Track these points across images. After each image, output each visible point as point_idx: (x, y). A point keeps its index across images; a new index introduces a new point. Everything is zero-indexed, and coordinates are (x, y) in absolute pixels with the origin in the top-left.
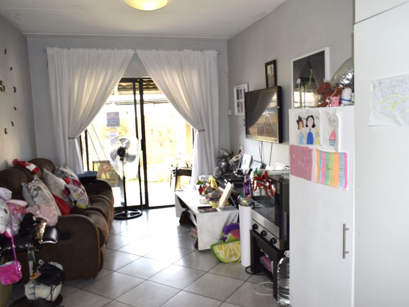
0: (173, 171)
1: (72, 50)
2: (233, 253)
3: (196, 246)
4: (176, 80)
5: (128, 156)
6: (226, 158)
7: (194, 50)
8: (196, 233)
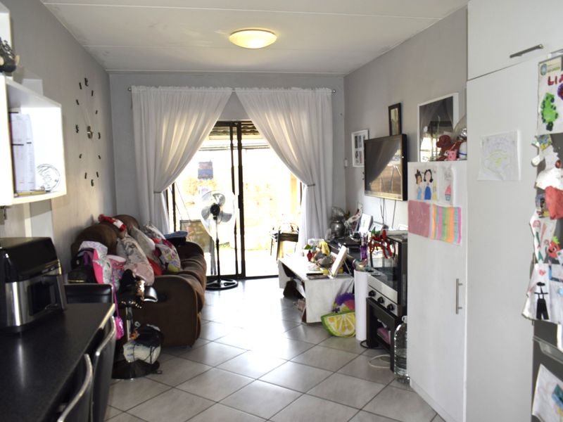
0: (275, 235)
1: (161, 89)
2: (346, 325)
3: (304, 319)
4: (281, 123)
5: (223, 215)
6: (341, 220)
7: (304, 88)
8: (304, 305)
